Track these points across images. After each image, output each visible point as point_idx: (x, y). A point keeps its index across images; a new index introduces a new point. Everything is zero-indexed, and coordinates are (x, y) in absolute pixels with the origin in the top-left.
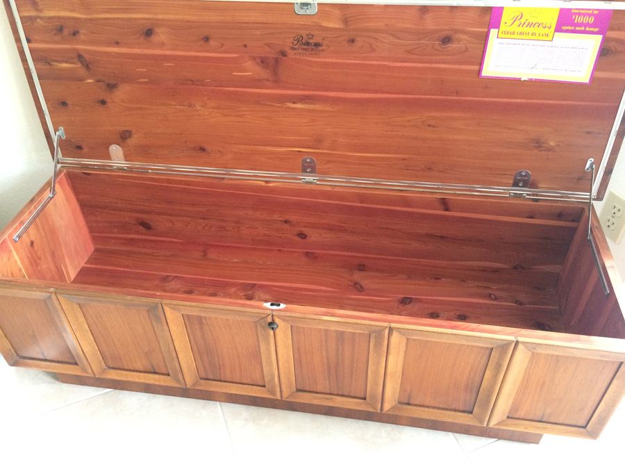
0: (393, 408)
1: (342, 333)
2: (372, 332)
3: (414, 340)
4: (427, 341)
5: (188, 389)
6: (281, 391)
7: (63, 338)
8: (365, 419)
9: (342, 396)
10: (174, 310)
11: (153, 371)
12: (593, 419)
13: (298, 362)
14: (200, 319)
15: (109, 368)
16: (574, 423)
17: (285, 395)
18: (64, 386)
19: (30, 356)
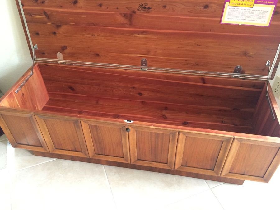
0: (179, 168)
1: (158, 133)
2: (171, 133)
3: (189, 137)
4: (195, 138)
5: (91, 158)
6: (130, 160)
7: (37, 135)
8: (167, 173)
9: (157, 162)
10: (85, 122)
11: (75, 150)
12: (267, 173)
13: (138, 147)
14: (96, 127)
15: (56, 149)
16: (258, 175)
17: (132, 161)
18: (36, 157)
19: (22, 143)
